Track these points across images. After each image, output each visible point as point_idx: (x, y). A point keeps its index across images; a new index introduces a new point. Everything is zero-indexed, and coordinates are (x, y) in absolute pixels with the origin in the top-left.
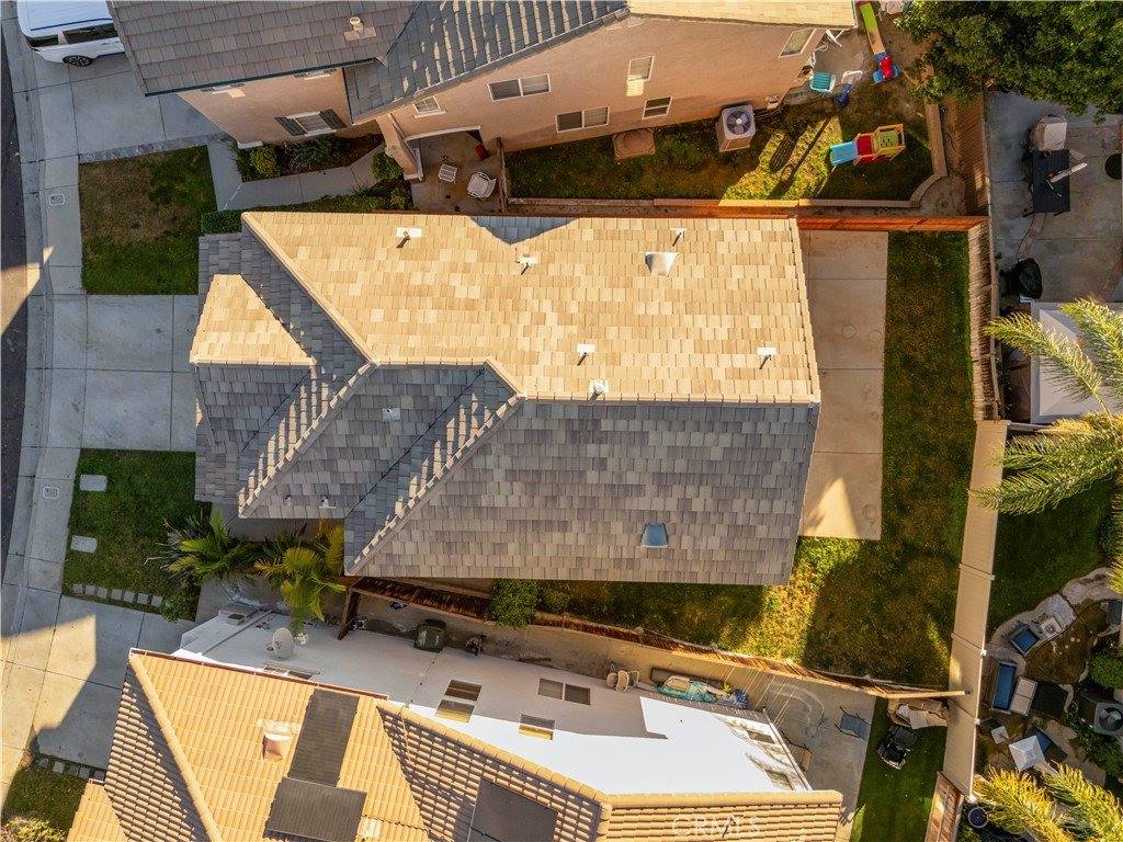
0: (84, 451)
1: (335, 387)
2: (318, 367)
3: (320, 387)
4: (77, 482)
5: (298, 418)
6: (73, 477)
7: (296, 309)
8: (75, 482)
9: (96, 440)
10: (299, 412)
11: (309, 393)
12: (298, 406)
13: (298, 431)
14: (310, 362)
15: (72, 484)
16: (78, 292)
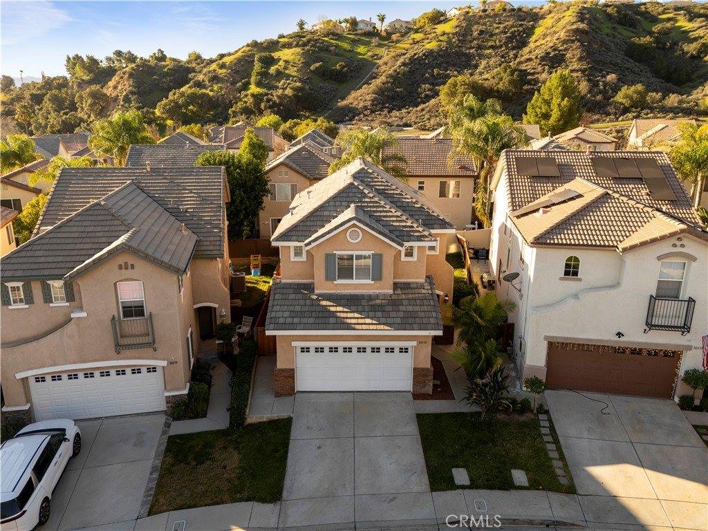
0: (433, 490)
1: (365, 196)
2: (355, 202)
3: (365, 202)
4: (463, 487)
5: (380, 212)
6: (460, 491)
7: (326, 213)
8: (465, 489)
9: (420, 481)
10: (378, 211)
11: (368, 207)
12: (374, 211)
13: (386, 212)
14: (352, 205)
15: (467, 491)
16: (278, 507)
